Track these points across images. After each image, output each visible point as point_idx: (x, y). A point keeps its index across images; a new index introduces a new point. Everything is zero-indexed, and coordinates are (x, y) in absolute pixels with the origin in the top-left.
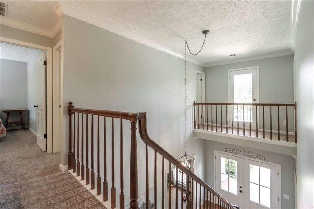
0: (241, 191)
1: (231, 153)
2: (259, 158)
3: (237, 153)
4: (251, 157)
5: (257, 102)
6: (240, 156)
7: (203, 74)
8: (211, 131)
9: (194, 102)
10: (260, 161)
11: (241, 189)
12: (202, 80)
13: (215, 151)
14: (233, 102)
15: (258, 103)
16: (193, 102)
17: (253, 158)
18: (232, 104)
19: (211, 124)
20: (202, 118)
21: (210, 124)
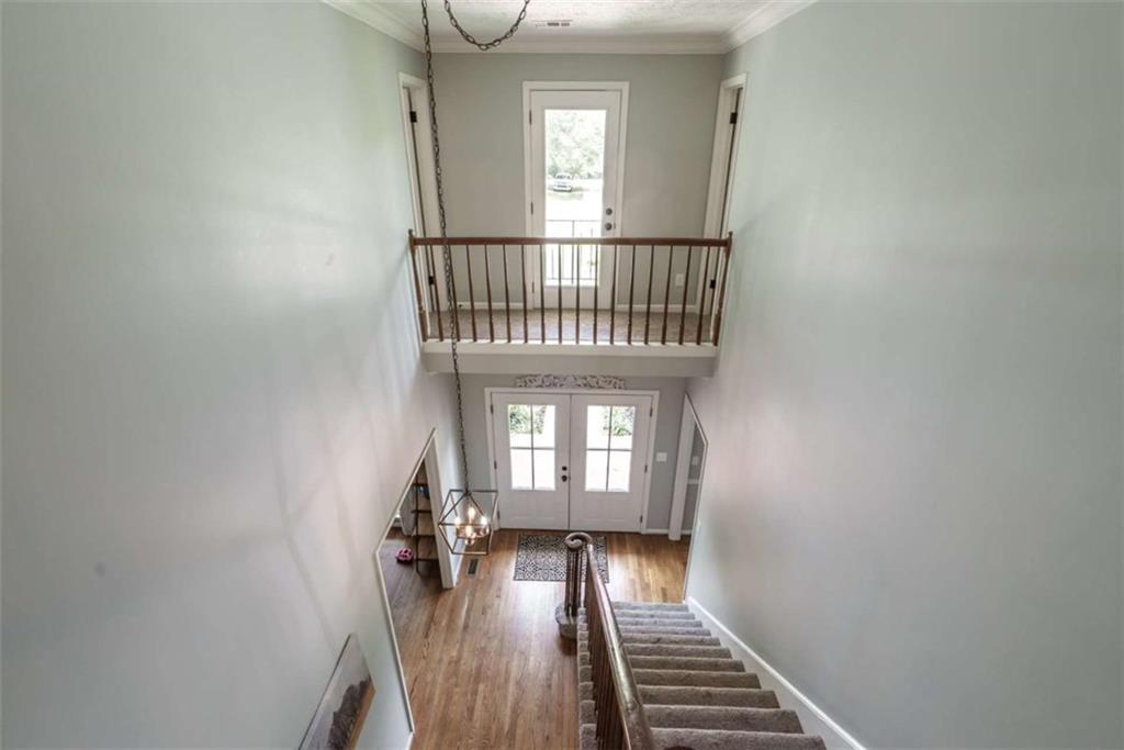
0: (564, 478)
1: (537, 387)
2: (611, 386)
3: (555, 385)
4: (592, 387)
5: (616, 234)
6: (564, 391)
7: (419, 88)
8: (471, 340)
9: (410, 232)
10: (615, 391)
11: (566, 473)
12: (418, 116)
13: (487, 391)
14: (544, 234)
15: (618, 235)
16: (408, 235)
17: (600, 387)
18: (539, 242)
19: (469, 304)
20: (433, 287)
21: (466, 305)
